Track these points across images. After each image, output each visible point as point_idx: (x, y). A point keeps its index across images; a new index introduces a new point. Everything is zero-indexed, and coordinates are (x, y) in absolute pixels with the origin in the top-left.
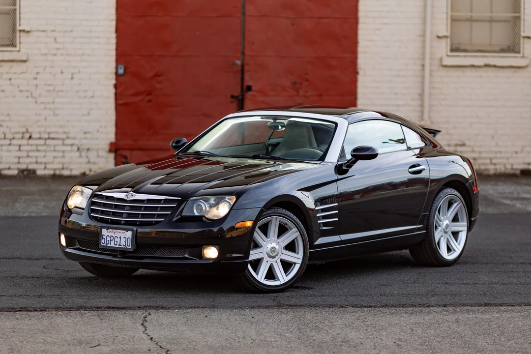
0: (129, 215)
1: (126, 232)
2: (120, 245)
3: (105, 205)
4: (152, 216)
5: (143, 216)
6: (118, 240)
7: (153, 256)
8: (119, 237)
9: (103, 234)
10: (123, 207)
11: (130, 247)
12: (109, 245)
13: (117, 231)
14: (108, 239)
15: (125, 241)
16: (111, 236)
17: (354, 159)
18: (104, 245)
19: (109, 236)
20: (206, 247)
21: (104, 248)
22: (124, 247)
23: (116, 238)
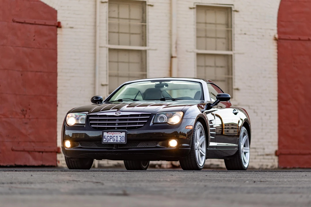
0: (119, 124)
1: (121, 133)
2: (117, 141)
3: (100, 120)
4: (136, 123)
5: (129, 124)
6: (116, 138)
7: (136, 147)
8: (116, 136)
9: (104, 135)
10: (115, 120)
11: (124, 142)
12: (109, 142)
13: (115, 133)
14: (108, 138)
15: (120, 139)
16: (110, 136)
17: (219, 100)
18: (106, 142)
19: (109, 136)
20: (171, 140)
21: (106, 143)
22: (120, 142)
23: (114, 137)
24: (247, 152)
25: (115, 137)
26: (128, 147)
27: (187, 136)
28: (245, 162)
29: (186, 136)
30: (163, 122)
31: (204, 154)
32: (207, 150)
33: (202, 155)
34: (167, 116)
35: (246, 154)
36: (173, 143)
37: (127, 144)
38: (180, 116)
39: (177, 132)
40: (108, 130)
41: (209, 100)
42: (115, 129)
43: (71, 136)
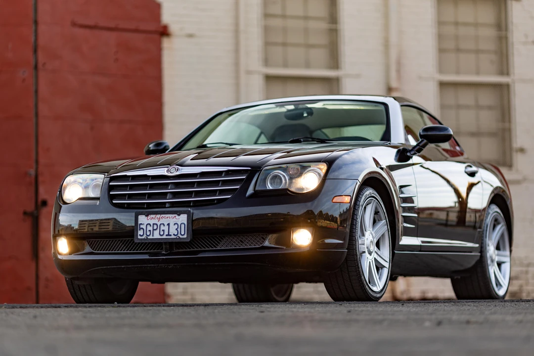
0: (175, 195)
1: (177, 217)
2: (168, 235)
3: (132, 187)
4: (213, 193)
5: (198, 194)
6: (166, 228)
7: (215, 249)
8: (166, 224)
9: (139, 222)
10: (166, 185)
11: (185, 236)
12: (151, 237)
13: (164, 215)
14: (149, 228)
15: (176, 229)
16: (153, 224)
17: (425, 141)
18: (143, 237)
19: (150, 224)
20: (296, 230)
21: (143, 241)
22: (175, 237)
23: (162, 226)
24: (504, 262)
25: (164, 225)
26: (197, 248)
27: (339, 223)
28: (498, 284)
29: (336, 222)
30: (280, 188)
31: (387, 265)
32: (393, 255)
33: (379, 267)
34: (288, 175)
35: (503, 266)
36: (302, 238)
37: (191, 240)
38: (319, 174)
39: (311, 211)
40: (149, 209)
41: (403, 141)
42: (165, 207)
43: (76, 227)
